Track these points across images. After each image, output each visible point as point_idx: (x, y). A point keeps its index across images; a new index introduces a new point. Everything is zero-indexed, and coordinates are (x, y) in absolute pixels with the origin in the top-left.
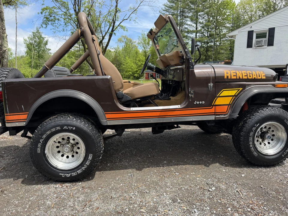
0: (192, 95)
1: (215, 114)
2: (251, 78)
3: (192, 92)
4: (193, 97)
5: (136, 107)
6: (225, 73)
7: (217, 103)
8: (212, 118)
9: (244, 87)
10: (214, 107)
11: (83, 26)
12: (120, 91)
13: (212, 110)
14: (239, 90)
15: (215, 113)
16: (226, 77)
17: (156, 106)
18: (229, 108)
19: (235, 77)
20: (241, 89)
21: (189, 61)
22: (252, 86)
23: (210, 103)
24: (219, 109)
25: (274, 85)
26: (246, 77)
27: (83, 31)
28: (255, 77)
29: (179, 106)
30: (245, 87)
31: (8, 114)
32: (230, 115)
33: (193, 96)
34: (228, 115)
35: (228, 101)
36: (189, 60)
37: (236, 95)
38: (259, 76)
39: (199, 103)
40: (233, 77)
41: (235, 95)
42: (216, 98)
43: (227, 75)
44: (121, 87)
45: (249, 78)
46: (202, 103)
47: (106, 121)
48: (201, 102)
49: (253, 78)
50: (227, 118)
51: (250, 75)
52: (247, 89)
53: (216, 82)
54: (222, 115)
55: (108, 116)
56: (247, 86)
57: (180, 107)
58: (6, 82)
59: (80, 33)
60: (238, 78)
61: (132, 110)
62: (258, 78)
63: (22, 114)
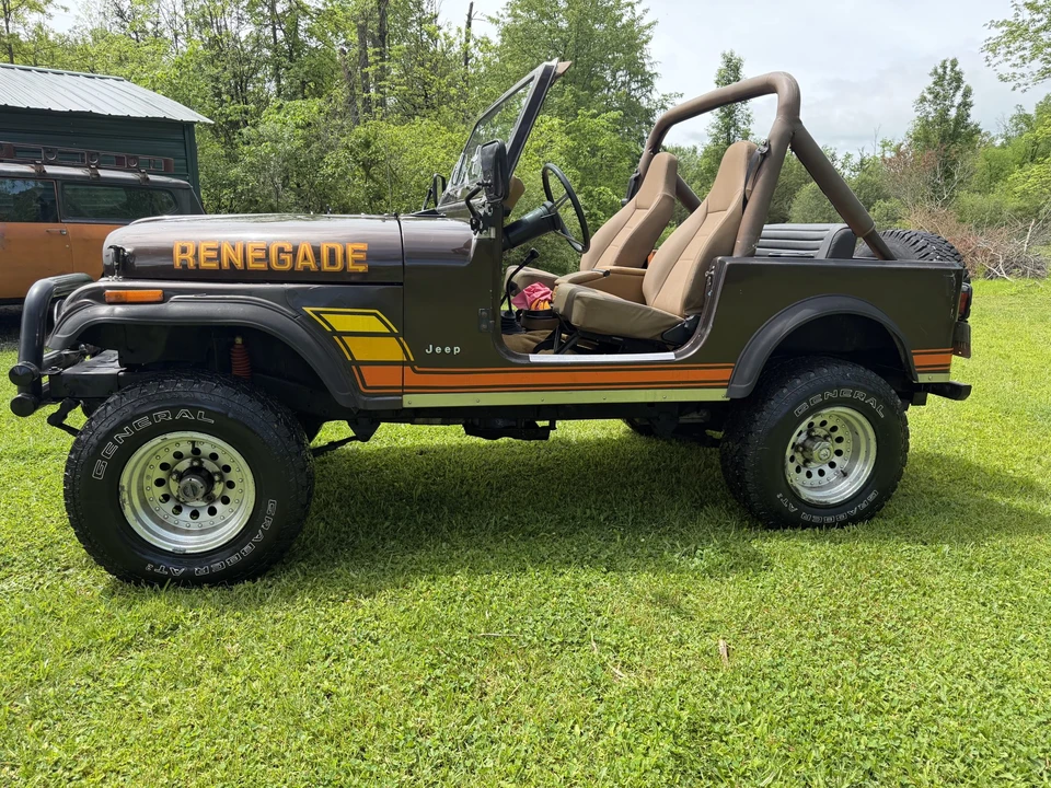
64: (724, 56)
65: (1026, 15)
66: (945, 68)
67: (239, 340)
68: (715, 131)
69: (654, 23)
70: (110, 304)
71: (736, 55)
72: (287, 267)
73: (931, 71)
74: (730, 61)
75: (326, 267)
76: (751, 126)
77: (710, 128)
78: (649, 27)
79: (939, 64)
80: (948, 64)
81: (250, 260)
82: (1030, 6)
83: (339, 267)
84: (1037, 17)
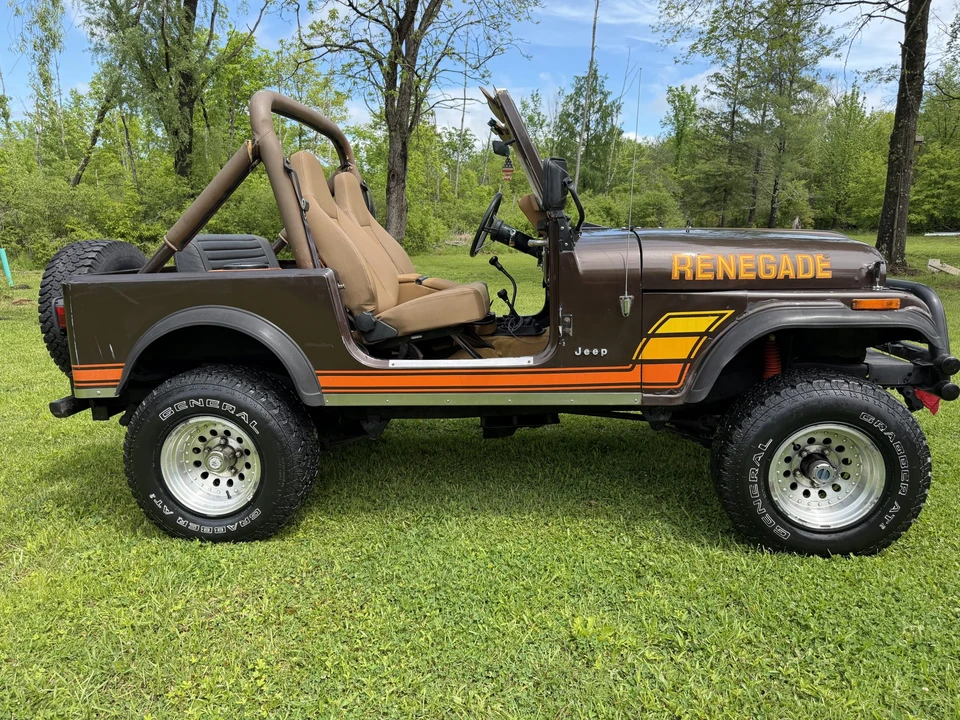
0: (567, 329)
1: (641, 387)
2: (771, 276)
3: (567, 320)
4: (571, 334)
5: (416, 357)
6: (676, 264)
7: (646, 355)
8: (635, 399)
9: (740, 305)
10: (638, 366)
11: (257, 133)
12: (365, 310)
13: (633, 376)
14: (722, 315)
15: (641, 384)
16: (676, 276)
17: (475, 358)
18: (686, 371)
19: (709, 276)
20: (730, 312)
21: (559, 227)
22: (767, 303)
23: (624, 356)
24: (652, 375)
25: (848, 302)
26: (752, 276)
27: (259, 147)
28: (787, 272)
29: (531, 359)
30: (745, 307)
31: (78, 366)
32: (689, 393)
33: (570, 331)
34: (684, 391)
35: (682, 349)
36: (557, 222)
37: (711, 330)
38: (806, 271)
39: (591, 353)
40: (700, 276)
41: (706, 333)
42: (644, 339)
43: (682, 268)
44: (368, 301)
45: (764, 276)
46: (600, 353)
47: (321, 397)
48: (595, 352)
49: (781, 276)
50: (681, 402)
51: (769, 267)
52: (750, 312)
53: (644, 291)
54: (662, 391)
55: (324, 381)
56: (749, 305)
57: (532, 363)
58: (72, 285)
59: (250, 152)
60: (720, 276)
61: (390, 366)
62: (801, 276)
63: (109, 368)
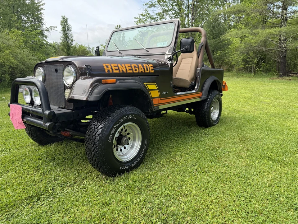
64: (62, 17)
65: (141, 17)
66: (118, 27)
67: (111, 96)
68: (62, 39)
69: (44, 4)
70: (104, 84)
71: (66, 17)
72: (137, 71)
73: (115, 27)
74: (64, 18)
75: (146, 71)
76: (73, 38)
77: (61, 38)
78: (42, 5)
79: (116, 26)
80: (118, 26)
81: (128, 70)
82: (142, 15)
83: (148, 71)
84: (144, 18)
